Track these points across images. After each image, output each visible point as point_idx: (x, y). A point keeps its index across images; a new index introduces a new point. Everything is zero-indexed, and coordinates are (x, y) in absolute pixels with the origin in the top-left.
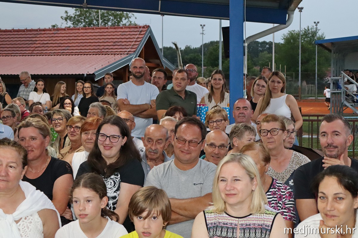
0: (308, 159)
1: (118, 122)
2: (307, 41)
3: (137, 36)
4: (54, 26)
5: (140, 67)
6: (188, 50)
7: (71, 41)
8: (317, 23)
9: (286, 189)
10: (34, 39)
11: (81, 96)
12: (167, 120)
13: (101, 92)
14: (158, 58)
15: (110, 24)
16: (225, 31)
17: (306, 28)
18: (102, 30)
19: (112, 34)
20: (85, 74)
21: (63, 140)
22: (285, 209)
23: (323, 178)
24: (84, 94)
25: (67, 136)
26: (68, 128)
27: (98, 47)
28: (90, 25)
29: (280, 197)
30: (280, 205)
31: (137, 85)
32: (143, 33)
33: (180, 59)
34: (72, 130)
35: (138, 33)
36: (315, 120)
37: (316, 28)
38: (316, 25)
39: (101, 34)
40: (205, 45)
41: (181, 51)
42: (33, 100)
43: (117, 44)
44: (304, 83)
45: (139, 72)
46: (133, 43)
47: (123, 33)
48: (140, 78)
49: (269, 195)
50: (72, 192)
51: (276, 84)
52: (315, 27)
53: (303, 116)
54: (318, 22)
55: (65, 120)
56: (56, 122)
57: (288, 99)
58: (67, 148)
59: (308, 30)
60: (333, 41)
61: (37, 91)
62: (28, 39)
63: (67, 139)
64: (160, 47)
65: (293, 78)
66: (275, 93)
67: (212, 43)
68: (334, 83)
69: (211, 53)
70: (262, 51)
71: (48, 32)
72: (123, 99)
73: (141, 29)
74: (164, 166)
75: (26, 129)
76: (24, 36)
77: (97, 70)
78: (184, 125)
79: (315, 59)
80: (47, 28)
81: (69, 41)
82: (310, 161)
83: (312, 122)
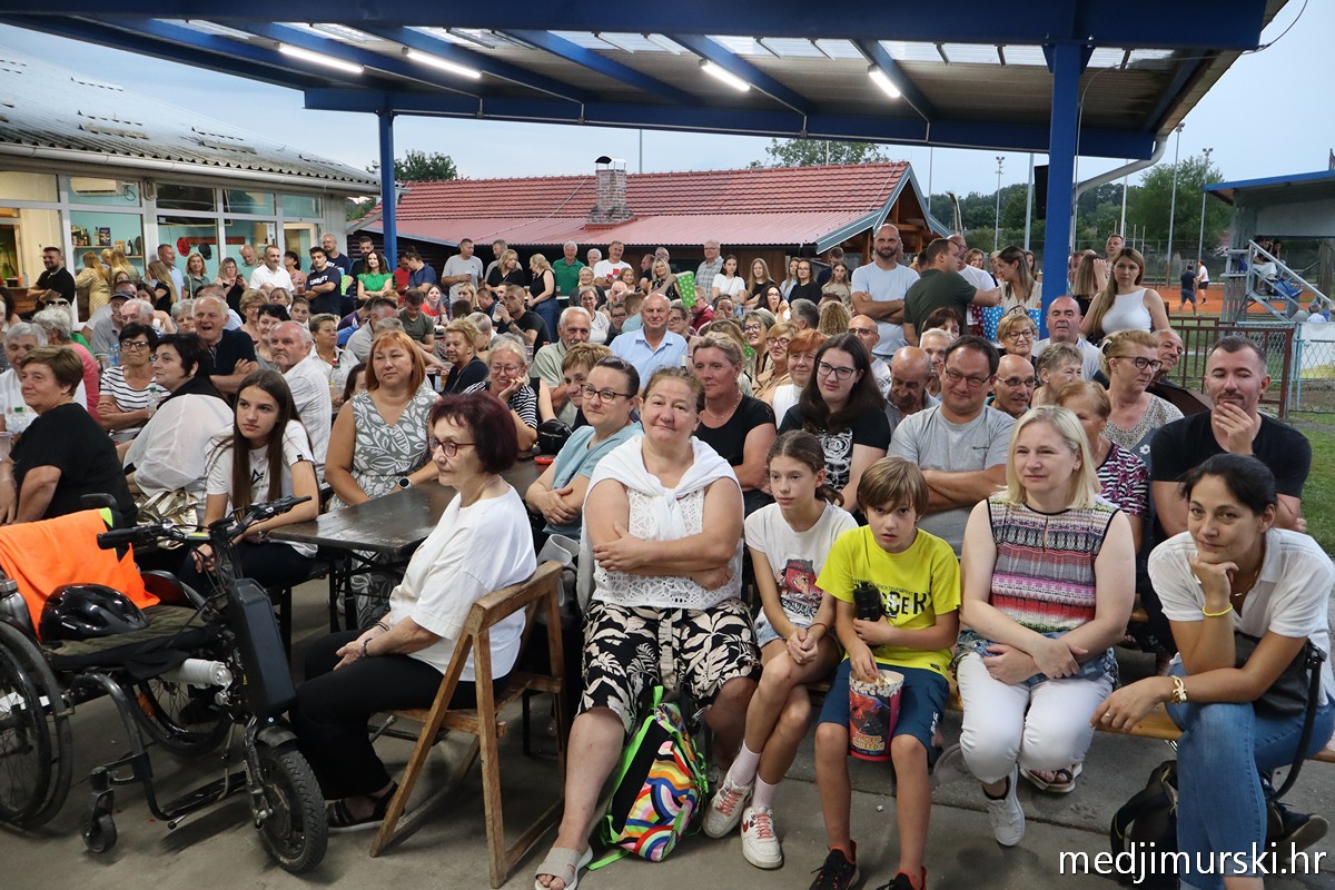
0: (1181, 413)
1: (851, 346)
2: (1187, 184)
3: (887, 181)
4: (754, 164)
5: (890, 240)
6: (973, 201)
7: (781, 190)
8: (1208, 152)
9: (1135, 462)
10: (722, 187)
11: (794, 283)
12: (933, 334)
13: (826, 276)
14: (921, 216)
15: (844, 158)
16: (1040, 172)
17: (1188, 161)
18: (831, 171)
19: (847, 177)
20: (801, 242)
21: (762, 361)
22: (1131, 496)
23: (1200, 477)
24: (799, 280)
25: (768, 353)
26: (770, 342)
27: (822, 200)
28: (811, 161)
29: (1124, 476)
30: (1123, 490)
31: (885, 269)
32: (897, 174)
33: (958, 218)
34: (776, 344)
35: (890, 175)
36: (1193, 328)
37: (1207, 160)
38: (1207, 155)
39: (829, 178)
40: (1003, 191)
41: (961, 202)
42: (718, 289)
43: (854, 193)
44: (1178, 257)
45: (888, 248)
46: (881, 192)
47: (865, 176)
48: (888, 258)
49: (1104, 471)
50: (768, 462)
51: (1127, 271)
52: (1205, 157)
53: (1170, 318)
54: (1211, 150)
55: (764, 327)
56: (751, 331)
57: (1147, 297)
58: (767, 374)
59: (1192, 163)
60: (1236, 186)
61: (725, 274)
62: (713, 187)
63: (769, 358)
64: (926, 194)
65: (1156, 248)
66: (1124, 286)
67: (1015, 188)
68: (1233, 260)
69: (1013, 205)
70: (1102, 201)
71: (744, 176)
72: (861, 293)
73: (895, 169)
74: (925, 415)
75: (706, 350)
76: (708, 182)
77: (820, 237)
78: (960, 350)
79: (1200, 215)
80: (743, 168)
81: (777, 190)
82: (1182, 417)
83: (1188, 332)
